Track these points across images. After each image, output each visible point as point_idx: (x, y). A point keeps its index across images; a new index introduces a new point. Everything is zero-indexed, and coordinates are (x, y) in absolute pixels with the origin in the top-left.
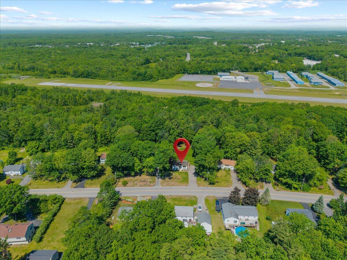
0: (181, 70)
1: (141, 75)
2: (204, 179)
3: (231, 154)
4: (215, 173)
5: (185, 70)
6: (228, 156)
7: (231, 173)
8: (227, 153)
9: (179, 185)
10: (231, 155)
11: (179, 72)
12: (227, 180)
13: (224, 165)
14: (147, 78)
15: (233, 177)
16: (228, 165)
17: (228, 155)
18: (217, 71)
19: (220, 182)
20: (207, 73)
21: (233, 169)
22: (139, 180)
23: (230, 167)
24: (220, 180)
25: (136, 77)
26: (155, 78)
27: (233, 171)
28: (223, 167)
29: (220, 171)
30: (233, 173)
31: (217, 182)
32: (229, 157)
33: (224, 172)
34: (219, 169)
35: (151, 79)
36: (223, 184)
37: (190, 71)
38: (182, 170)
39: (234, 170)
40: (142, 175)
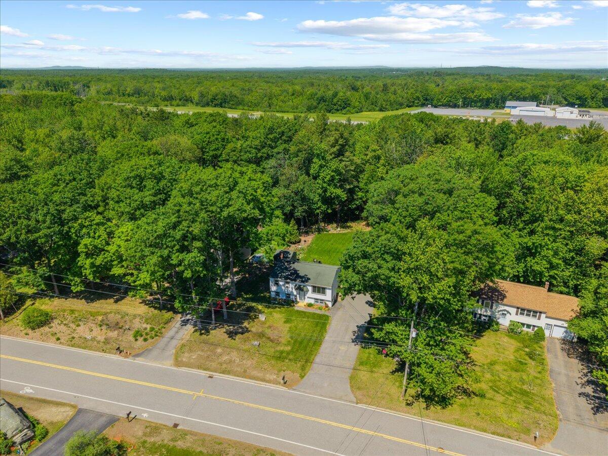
0: (418, 98)
1: (325, 101)
2: (393, 363)
3: (550, 263)
4: (458, 340)
5: (426, 100)
6: (537, 268)
7: (548, 357)
8: (533, 255)
9: (255, 373)
10: (552, 267)
11: (413, 102)
12: (524, 393)
13: (513, 311)
14: (335, 107)
15: (563, 379)
16: (536, 313)
17: (538, 264)
18: (504, 99)
19: (482, 396)
20: (479, 104)
21: (559, 333)
22: (100, 318)
23: (542, 322)
24: (483, 386)
25: (315, 104)
26: (354, 107)
27: (558, 346)
28: (507, 317)
29: (488, 337)
30: (561, 356)
31: (466, 393)
32: (541, 273)
33: (511, 345)
34: (482, 326)
35: (344, 108)
36: (501, 412)
37: (439, 100)
38: (310, 305)
39: (564, 341)
40: (128, 300)
